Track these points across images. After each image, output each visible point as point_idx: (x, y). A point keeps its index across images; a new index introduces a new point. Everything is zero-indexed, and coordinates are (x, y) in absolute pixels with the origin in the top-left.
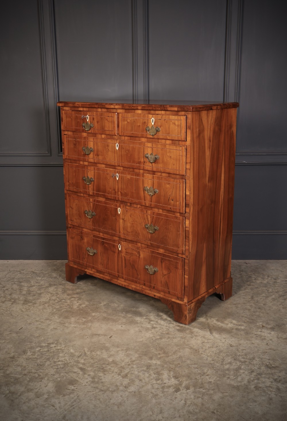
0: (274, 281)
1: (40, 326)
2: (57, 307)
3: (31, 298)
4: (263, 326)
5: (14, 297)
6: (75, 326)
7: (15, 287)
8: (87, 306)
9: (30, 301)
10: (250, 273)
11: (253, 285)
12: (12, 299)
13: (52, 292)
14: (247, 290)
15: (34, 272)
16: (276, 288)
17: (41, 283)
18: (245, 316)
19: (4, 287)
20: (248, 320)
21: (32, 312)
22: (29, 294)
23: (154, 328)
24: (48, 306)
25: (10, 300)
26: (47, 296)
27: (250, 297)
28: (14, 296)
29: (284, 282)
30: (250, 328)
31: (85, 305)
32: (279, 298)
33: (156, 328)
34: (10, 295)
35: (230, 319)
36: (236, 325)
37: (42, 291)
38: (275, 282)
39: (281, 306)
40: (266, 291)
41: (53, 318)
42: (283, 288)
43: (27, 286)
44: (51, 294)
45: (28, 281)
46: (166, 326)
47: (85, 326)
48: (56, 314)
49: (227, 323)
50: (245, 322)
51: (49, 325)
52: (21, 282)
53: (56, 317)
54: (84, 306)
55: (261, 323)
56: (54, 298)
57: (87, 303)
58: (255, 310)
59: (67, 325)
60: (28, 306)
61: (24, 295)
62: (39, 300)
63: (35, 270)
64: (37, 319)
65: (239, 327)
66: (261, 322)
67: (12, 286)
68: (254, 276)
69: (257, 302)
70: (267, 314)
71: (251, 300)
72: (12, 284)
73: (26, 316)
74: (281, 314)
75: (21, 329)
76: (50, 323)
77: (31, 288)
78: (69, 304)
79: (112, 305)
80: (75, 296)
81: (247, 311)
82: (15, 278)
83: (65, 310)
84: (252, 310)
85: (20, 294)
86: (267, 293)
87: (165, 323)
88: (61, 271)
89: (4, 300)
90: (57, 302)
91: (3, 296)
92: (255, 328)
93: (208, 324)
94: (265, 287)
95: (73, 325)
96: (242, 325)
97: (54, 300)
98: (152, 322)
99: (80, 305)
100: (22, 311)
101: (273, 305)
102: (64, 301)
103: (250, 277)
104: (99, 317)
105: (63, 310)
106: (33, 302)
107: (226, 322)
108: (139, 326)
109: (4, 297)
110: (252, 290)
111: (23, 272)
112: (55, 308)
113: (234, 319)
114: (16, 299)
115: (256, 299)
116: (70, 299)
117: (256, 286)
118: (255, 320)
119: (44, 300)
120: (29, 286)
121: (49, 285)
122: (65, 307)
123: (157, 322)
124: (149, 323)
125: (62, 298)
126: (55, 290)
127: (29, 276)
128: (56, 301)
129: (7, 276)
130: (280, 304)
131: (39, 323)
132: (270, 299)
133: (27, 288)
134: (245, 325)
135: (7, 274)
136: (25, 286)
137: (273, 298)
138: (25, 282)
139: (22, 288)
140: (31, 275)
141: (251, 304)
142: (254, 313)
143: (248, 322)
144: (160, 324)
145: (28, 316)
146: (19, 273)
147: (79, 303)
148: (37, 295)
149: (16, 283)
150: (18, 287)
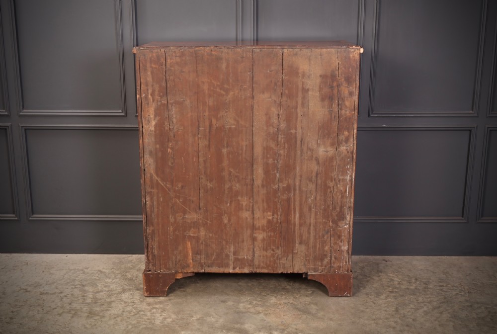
2: (133, 322)
3: (98, 309)
7: (76, 292)
8: (173, 321)
9: (96, 312)
10: (391, 275)
11: (396, 292)
12: (73, 310)
13: (126, 300)
14: (389, 299)
15: (101, 272)
16: (427, 296)
17: (112, 287)
19: (61, 293)
21: (99, 329)
22: (96, 303)
24: (121, 320)
25: (69, 312)
26: (120, 305)
27: (393, 310)
28: (74, 305)
29: (438, 288)
31: (171, 320)
32: (433, 311)
34: (70, 304)
37: (113, 299)
39: (437, 322)
40: (415, 301)
42: (437, 297)
43: (93, 292)
44: (125, 302)
45: (94, 284)
48: (132, 332)
52: (83, 286)
54: (169, 320)
56: (129, 309)
57: (174, 316)
58: (402, 328)
60: (94, 321)
61: (89, 304)
62: (109, 312)
63: (104, 268)
67: (72, 291)
68: (397, 279)
69: (404, 316)
71: (395, 314)
72: (72, 288)
77: (98, 294)
78: (149, 317)
79: (209, 319)
80: (157, 306)
81: (391, 330)
83: (145, 326)
84: (398, 328)
85: (83, 303)
86: (416, 304)
88: (138, 270)
89: (61, 311)
90: (133, 316)
91: (60, 305)
94: (414, 295)
97: (130, 312)
99: (165, 318)
100: (86, 328)
101: (425, 321)
102: (142, 313)
103: (392, 280)
105: (141, 327)
106: (101, 314)
109: (61, 307)
110: (395, 299)
111: (87, 271)
112: (130, 323)
114: (77, 310)
115: (402, 312)
116: (150, 311)
117: (401, 294)
119: (116, 312)
120: (95, 291)
121: (121, 290)
122: (144, 323)
125: (140, 309)
126: (131, 297)
127: (95, 277)
128: (132, 314)
129: (66, 276)
132: (421, 312)
133: (93, 294)
135: (66, 274)
136: (90, 292)
137: (425, 311)
138: (90, 286)
139: (85, 295)
140: (97, 275)
141: (396, 320)
146: (81, 272)
147: (163, 316)
148: (106, 304)
149: (78, 286)
150: (81, 293)
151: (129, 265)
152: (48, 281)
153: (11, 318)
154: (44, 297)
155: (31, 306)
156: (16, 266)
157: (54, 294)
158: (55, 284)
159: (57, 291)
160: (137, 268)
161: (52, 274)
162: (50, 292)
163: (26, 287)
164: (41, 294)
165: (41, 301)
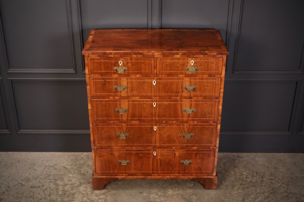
0: (261, 179)
3: (66, 200)
5: (53, 198)
7: (52, 185)
10: (242, 170)
13: (82, 192)
14: (239, 191)
15: (65, 168)
17: (73, 181)
19: (43, 186)
22: (65, 194)
26: (79, 196)
27: (241, 199)
32: (264, 200)
34: (49, 196)
37: (75, 191)
38: (261, 181)
43: (62, 185)
44: (82, 194)
45: (62, 178)
61: (61, 195)
67: (49, 185)
68: (245, 173)
72: (49, 182)
77: (65, 187)
80: (101, 197)
82: (50, 174)
85: (57, 195)
86: (255, 194)
91: (44, 197)
94: (254, 186)
103: (242, 174)
111: (57, 167)
121: (79, 184)
126: (85, 189)
127: (62, 173)
129: (44, 172)
133: (62, 187)
135: (44, 170)
136: (60, 185)
138: (60, 180)
139: (58, 187)
140: (63, 171)
146: (53, 168)
148: (71, 196)
149: (52, 180)
150: (55, 186)
151: (82, 162)
152: (34, 176)
154: (33, 189)
155: (26, 198)
156: (12, 164)
157: (39, 187)
158: (39, 179)
159: (40, 184)
160: (87, 164)
161: (35, 170)
162: (36, 186)
163: (21, 182)
164: (31, 187)
165: (32, 194)
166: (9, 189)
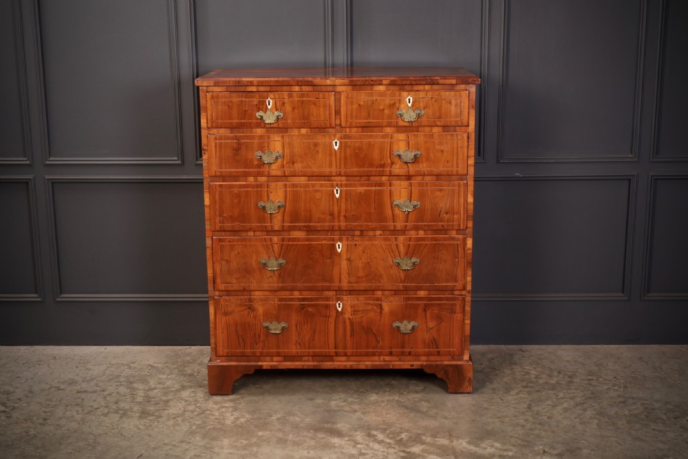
0: (569, 379)
1: (171, 452)
2: (198, 423)
3: (152, 408)
4: (544, 452)
5: (123, 407)
6: (231, 451)
7: (122, 390)
8: (248, 421)
9: (151, 412)
10: (528, 368)
11: (531, 387)
12: (120, 410)
13: (187, 399)
14: (522, 395)
15: (152, 366)
16: (570, 391)
17: (168, 384)
18: (515, 436)
19: (103, 391)
20: (519, 442)
21: (156, 430)
22: (149, 402)
23: (362, 454)
24: (183, 421)
25: (116, 412)
26: (180, 404)
27: (525, 407)
28: (122, 405)
29: (586, 382)
30: (523, 455)
31: (245, 420)
32: (574, 407)
33: (367, 454)
34: (116, 403)
35: (489, 441)
36: (500, 449)
37: (170, 397)
38: (569, 382)
39: (578, 420)
40: (554, 397)
41: (193, 439)
42: (583, 392)
43: (144, 389)
44: (186, 401)
45: (144, 380)
46: (383, 452)
47: (247, 452)
48: (198, 432)
49: (485, 446)
50: (514, 446)
51: (186, 450)
52: (131, 383)
53: (198, 438)
54: (242, 420)
55: (541, 447)
56: (191, 408)
57: (248, 416)
58: (532, 427)
59: (216, 450)
60: (148, 421)
61: (140, 403)
62: (166, 412)
63: (155, 363)
64: (166, 442)
65: (505, 453)
66: (541, 445)
67: (117, 389)
68: (534, 372)
69: (537, 414)
70: (553, 432)
71: (527, 411)
72: (117, 385)
73: (147, 437)
74: (576, 432)
75: (140, 456)
76: (187, 447)
77: (150, 392)
78: (217, 417)
79: (291, 419)
80: (227, 405)
81: (519, 428)
82: (120, 375)
83: (212, 426)
84: (528, 426)
85: (132, 402)
86: (554, 400)
87: (380, 446)
88: (199, 365)
89: (106, 411)
90: (197, 415)
91: (104, 405)
92: (530, 455)
93: (453, 449)
94: (553, 389)
95: (227, 451)
96: (511, 450)
97: (192, 412)
98: (359, 446)
99: (237, 418)
100: (139, 429)
101: (563, 418)
102: (208, 412)
103: (528, 373)
104: (268, 438)
105: (209, 427)
106: (157, 414)
107: (483, 445)
108: (337, 452)
109: (106, 407)
110: (529, 395)
111: (134, 366)
112: (194, 424)
113: (496, 441)
114: (127, 410)
115: (535, 409)
116: (219, 409)
117: (538, 389)
118: (531, 442)
119: (175, 412)
120: (147, 389)
121: (180, 387)
122: (211, 423)
123: (367, 445)
124: (354, 447)
125: (205, 408)
126: (193, 395)
127: (145, 373)
128: (196, 413)
129: (107, 372)
130: (576, 418)
131: (170, 447)
132: (559, 408)
133: (144, 391)
134: (514, 449)
135: (106, 370)
136: (140, 389)
137: (565, 408)
138: (139, 383)
139: (135, 392)
140: (147, 370)
141: (526, 418)
142: (530, 432)
143: (520, 445)
144: (372, 449)
145: (149, 436)
146: (126, 367)
147: (235, 416)
148: (162, 403)
149: (124, 383)
150: (129, 390)
151: (188, 358)
152: (85, 378)
153: (45, 419)
154: (83, 396)
155: (67, 406)
156: (41, 361)
157: (95, 392)
158: (95, 381)
159: (98, 388)
160: (198, 362)
161: (89, 370)
162: (90, 390)
163: (58, 385)
164: (78, 392)
165: (79, 401)
166: (31, 395)
